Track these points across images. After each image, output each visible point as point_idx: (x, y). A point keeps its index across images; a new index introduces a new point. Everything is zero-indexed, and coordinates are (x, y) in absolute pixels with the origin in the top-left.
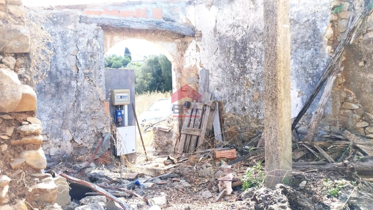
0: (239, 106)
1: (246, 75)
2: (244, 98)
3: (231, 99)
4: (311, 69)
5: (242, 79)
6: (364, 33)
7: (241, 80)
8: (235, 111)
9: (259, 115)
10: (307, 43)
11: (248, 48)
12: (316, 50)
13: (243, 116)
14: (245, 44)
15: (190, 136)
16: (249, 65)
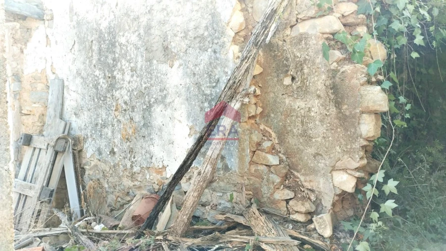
0: (106, 146)
1: (116, 91)
2: (113, 132)
3: (95, 133)
4: (207, 87)
5: (110, 98)
6: (292, 24)
7: (108, 99)
8: (99, 155)
9: (133, 165)
10: (202, 38)
11: (117, 44)
12: (215, 52)
13: (112, 164)
14: (112, 35)
15: (24, 197)
16: (120, 74)
